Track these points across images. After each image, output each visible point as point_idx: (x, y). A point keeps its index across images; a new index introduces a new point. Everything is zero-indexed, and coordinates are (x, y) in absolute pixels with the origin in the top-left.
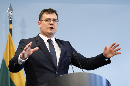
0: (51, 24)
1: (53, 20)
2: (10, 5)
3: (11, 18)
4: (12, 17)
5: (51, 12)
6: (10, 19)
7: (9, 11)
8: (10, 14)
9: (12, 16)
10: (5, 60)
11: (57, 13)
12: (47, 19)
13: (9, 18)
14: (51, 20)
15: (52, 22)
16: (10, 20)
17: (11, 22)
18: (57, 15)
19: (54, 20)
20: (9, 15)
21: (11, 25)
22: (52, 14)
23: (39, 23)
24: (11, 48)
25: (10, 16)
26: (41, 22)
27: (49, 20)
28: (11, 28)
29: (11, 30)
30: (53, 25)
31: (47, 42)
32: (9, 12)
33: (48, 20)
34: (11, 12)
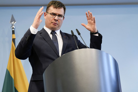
0: (55, 20)
2: (12, 16)
4: (14, 27)
6: (13, 29)
10: (9, 71)
13: (12, 28)
14: (56, 15)
16: (13, 31)
17: (13, 32)
21: (14, 35)
24: (15, 58)
29: (14, 39)
34: (13, 22)
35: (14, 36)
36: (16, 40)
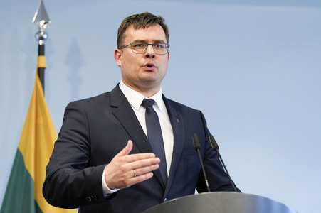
0: (148, 56)
1: (153, 45)
2: (42, 3)
3: (42, 38)
4: (45, 36)
5: (148, 23)
6: (41, 42)
7: (38, 19)
8: (39, 28)
9: (45, 33)
11: (166, 23)
12: (136, 41)
13: (38, 37)
14: (148, 45)
15: (150, 50)
16: (39, 46)
17: (41, 51)
18: (165, 29)
19: (157, 44)
20: (37, 31)
21: (42, 57)
22: (150, 28)
23: (118, 54)
24: (41, 120)
25: (40, 32)
26: (122, 52)
27: (142, 44)
28: (42, 65)
30: (154, 56)
32: (37, 23)
33: (139, 46)
34: (43, 21)
35: (43, 62)
36: (46, 72)
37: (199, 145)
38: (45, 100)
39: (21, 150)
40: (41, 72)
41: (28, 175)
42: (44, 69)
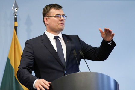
0: (62, 20)
2: (16, 1)
4: (17, 14)
6: (15, 17)
7: (14, 8)
9: (17, 13)
13: (14, 15)
14: (61, 16)
15: (62, 18)
17: (16, 20)
20: (14, 12)
21: (16, 22)
23: (46, 19)
25: (15, 13)
31: (54, 39)
32: (14, 9)
34: (16, 9)
35: (16, 24)
37: (76, 54)
38: (18, 38)
39: (9, 58)
40: (16, 28)
41: (12, 67)
42: (17, 27)
